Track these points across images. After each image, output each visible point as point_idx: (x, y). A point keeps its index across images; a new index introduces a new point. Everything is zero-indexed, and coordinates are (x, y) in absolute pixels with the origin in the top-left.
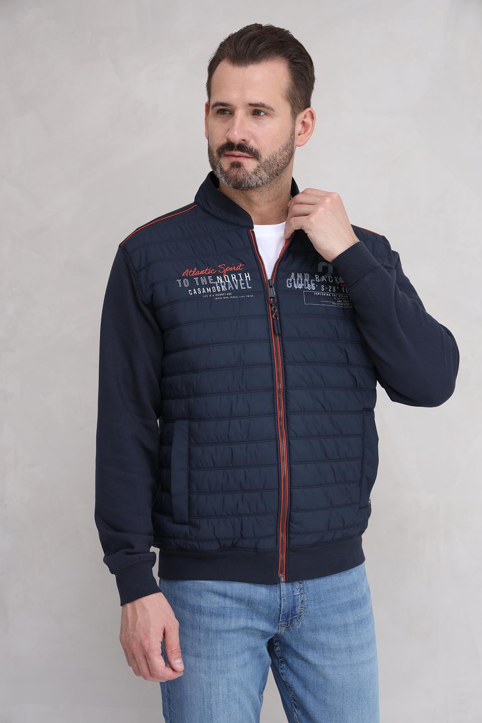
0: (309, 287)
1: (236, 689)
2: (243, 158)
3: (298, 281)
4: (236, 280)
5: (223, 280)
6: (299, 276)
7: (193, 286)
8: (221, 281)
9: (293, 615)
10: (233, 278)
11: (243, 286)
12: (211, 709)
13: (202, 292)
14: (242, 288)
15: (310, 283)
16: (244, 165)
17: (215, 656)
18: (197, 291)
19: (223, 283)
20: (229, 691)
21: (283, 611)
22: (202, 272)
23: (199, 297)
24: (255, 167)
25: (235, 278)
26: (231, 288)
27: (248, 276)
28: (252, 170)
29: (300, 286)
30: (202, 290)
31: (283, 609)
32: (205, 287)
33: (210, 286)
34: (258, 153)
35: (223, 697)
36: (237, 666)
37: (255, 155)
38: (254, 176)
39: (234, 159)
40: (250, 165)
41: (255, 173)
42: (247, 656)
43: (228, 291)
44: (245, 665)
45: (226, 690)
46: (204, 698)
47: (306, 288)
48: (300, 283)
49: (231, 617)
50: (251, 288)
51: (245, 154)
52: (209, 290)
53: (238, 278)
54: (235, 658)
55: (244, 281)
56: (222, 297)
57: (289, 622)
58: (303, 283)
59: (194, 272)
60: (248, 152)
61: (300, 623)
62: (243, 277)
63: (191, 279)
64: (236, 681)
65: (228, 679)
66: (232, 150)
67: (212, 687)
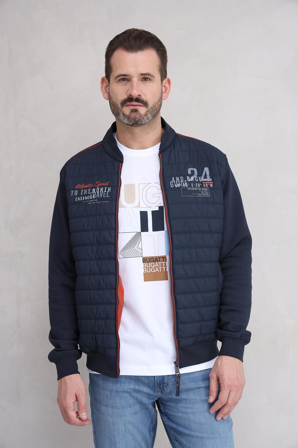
0: (184, 185)
1: (130, 427)
2: (138, 106)
3: (177, 183)
4: (102, 192)
5: (96, 191)
6: (177, 179)
7: (79, 195)
8: (94, 192)
9: (163, 384)
10: (101, 190)
11: (105, 195)
12: (115, 438)
13: (82, 199)
14: (104, 197)
15: (184, 183)
16: (139, 110)
17: (116, 406)
18: (80, 199)
19: (95, 193)
20: (125, 428)
21: (157, 381)
22: (86, 186)
23: (80, 202)
24: (145, 111)
25: (102, 190)
26: (98, 196)
27: (109, 189)
28: (144, 114)
29: (179, 185)
30: (82, 198)
31: (157, 380)
32: (85, 196)
33: (87, 195)
34: (147, 102)
35: (122, 432)
36: (130, 413)
37: (145, 104)
38: (145, 117)
39: (133, 107)
40: (142, 110)
41: (146, 115)
42: (137, 407)
43: (95, 199)
44: (136, 413)
45: (123, 427)
46: (111, 432)
47: (182, 186)
48: (178, 183)
49: (124, 383)
50: (108, 196)
51: (140, 104)
52: (86, 198)
53: (104, 190)
54: (129, 409)
55: (106, 193)
56: (92, 202)
57: (162, 388)
58: (180, 183)
59: (83, 186)
60: (141, 102)
61: (169, 389)
62: (107, 190)
63: (79, 191)
64: (130, 422)
65: (124, 421)
66: (132, 102)
67: (115, 425)
